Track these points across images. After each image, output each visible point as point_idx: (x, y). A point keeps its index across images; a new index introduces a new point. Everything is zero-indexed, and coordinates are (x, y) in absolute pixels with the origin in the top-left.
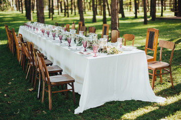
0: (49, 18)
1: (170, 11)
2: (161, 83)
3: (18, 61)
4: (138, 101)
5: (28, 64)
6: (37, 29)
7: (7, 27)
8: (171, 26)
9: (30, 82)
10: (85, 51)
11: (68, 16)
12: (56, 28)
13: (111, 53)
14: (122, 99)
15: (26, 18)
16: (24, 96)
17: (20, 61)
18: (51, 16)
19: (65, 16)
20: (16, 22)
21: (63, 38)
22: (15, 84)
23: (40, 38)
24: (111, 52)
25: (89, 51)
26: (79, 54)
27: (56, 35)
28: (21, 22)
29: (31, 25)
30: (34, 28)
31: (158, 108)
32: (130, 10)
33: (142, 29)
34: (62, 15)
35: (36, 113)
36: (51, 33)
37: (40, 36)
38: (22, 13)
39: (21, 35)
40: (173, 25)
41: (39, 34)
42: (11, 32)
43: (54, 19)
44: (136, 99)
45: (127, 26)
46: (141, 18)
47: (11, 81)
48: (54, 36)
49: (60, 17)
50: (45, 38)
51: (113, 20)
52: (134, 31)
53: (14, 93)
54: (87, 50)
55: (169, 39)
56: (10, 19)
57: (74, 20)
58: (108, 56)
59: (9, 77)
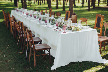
0: (29, 5)
1: (103, 3)
2: (104, 50)
3: (11, 33)
4: (91, 62)
5: (19, 35)
6: (23, 13)
7: (3, 10)
8: (105, 12)
9: (20, 47)
10: (57, 28)
11: (40, 5)
12: (36, 13)
13: (75, 31)
14: (81, 61)
15: (14, 5)
16: (16, 57)
17: (12, 33)
18: (30, 4)
19: (39, 4)
20: (8, 8)
21: (41, 19)
22: (10, 48)
23: (25, 19)
24: (75, 29)
25: (60, 28)
26: (53, 30)
27: (37, 17)
28: (11, 7)
29: (19, 10)
30: (21, 12)
31: (104, 67)
32: (79, 1)
33: (87, 14)
34: (37, 4)
35: (26, 69)
36: (32, 16)
37: (26, 17)
38: (12, 2)
39: (14, 16)
40: (106, 12)
41: (24, 16)
42: (6, 14)
43: (32, 6)
44: (90, 61)
45: (78, 12)
46: (86, 7)
47: (8, 46)
48: (35, 18)
49: (35, 5)
50: (29, 19)
51: (71, 8)
52: (82, 15)
53: (10, 54)
54: (58, 28)
55: (105, 21)
56: (4, 5)
57: (44, 7)
58: (73, 32)
59: (7, 44)
